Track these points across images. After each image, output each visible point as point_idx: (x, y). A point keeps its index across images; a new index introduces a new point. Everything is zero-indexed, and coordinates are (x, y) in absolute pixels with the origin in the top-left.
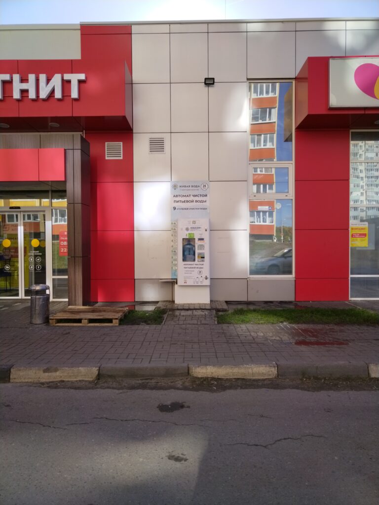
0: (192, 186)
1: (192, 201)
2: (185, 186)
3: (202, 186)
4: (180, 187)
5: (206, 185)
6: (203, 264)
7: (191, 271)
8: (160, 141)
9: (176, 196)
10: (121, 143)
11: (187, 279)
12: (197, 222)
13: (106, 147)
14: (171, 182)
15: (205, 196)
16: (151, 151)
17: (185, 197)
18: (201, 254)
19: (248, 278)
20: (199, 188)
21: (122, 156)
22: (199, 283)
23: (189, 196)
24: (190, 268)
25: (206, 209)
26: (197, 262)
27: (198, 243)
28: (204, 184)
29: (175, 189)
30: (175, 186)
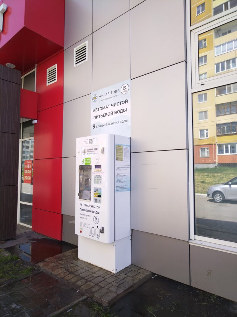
0: (111, 93)
1: (111, 113)
2: (104, 95)
3: (122, 88)
4: (100, 96)
5: (127, 87)
6: (99, 208)
7: (87, 216)
8: (84, 48)
9: (96, 110)
10: (56, 65)
11: (83, 227)
12: (93, 140)
13: (47, 73)
14: (91, 93)
15: (126, 102)
16: (77, 63)
17: (104, 109)
18: (98, 190)
19: (190, 241)
20: (118, 93)
21: (56, 78)
22: (95, 236)
23: (108, 106)
24: (85, 211)
25: (126, 121)
26: (92, 203)
27: (94, 172)
28: (125, 86)
29: (95, 101)
30: (95, 98)
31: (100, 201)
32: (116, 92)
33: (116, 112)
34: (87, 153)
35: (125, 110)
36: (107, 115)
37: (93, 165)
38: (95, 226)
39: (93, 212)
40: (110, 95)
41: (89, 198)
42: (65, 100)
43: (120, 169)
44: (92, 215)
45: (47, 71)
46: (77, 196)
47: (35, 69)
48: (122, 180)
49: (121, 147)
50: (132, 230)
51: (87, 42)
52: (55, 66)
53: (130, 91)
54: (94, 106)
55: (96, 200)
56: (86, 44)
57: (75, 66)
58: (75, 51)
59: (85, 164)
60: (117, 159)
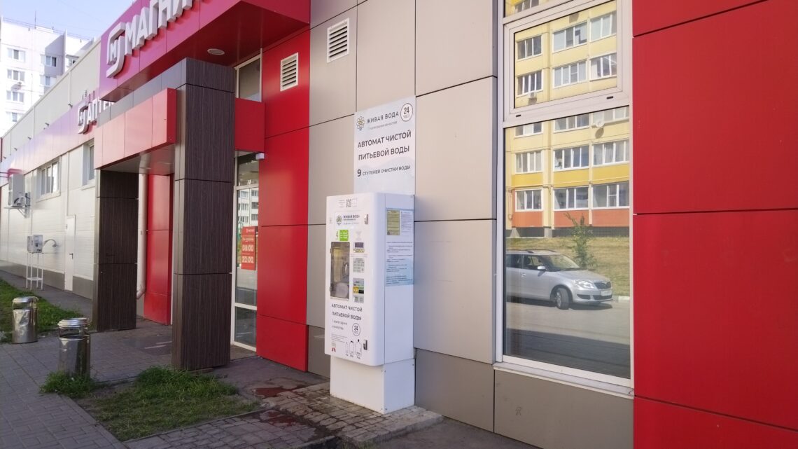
0: (387, 117)
2: (375, 119)
3: (403, 111)
4: (369, 121)
5: (410, 110)
6: (361, 310)
7: (342, 323)
8: (343, 31)
9: (362, 145)
10: (297, 54)
11: (337, 343)
12: (353, 201)
13: (282, 68)
14: (356, 114)
15: (408, 134)
16: (331, 56)
17: (375, 145)
18: (358, 282)
19: (495, 364)
20: (397, 118)
21: (297, 79)
22: (355, 356)
23: (381, 140)
24: (341, 315)
25: (408, 168)
26: (351, 302)
27: (353, 254)
28: (406, 106)
29: (361, 129)
30: (361, 123)
31: (362, 300)
32: (393, 115)
33: (393, 151)
34: (343, 222)
35: (406, 149)
36: (379, 154)
37: (352, 241)
38: (356, 341)
39: (352, 317)
40: (384, 121)
41: (346, 294)
42: (312, 121)
43: (394, 248)
44: (351, 322)
45: (282, 65)
46: (328, 292)
47: (260, 56)
48: (398, 267)
49: (397, 213)
50: (416, 349)
51: (348, 20)
52: (296, 57)
53: (414, 116)
54: (359, 136)
55: (356, 299)
56: (346, 23)
57: (328, 60)
58: (329, 33)
59: (341, 239)
60: (389, 233)
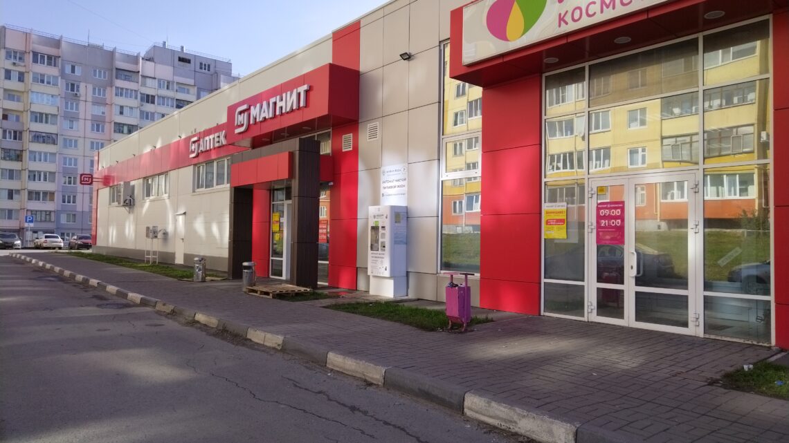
1: (395, 187)
2: (391, 172)
4: (387, 172)
5: (406, 169)
6: (384, 254)
7: (375, 261)
8: (375, 128)
9: (385, 182)
10: (351, 134)
11: (373, 269)
12: (380, 208)
14: (381, 168)
15: (405, 180)
16: (370, 139)
17: (390, 183)
18: (383, 243)
19: (437, 274)
21: (351, 147)
22: (381, 274)
23: (393, 181)
24: (375, 258)
25: (405, 194)
26: (380, 252)
27: (381, 231)
28: (404, 167)
29: (384, 175)
30: (384, 172)
32: (398, 171)
33: (398, 186)
34: (376, 217)
35: (404, 186)
36: (392, 187)
37: (380, 226)
38: (382, 267)
39: (380, 258)
40: (394, 173)
41: (377, 248)
43: (398, 229)
45: (343, 138)
46: (369, 248)
47: (330, 130)
48: (400, 237)
49: (399, 215)
50: (407, 272)
51: (378, 123)
55: (382, 250)
58: (368, 127)
59: (375, 225)
60: (396, 222)
